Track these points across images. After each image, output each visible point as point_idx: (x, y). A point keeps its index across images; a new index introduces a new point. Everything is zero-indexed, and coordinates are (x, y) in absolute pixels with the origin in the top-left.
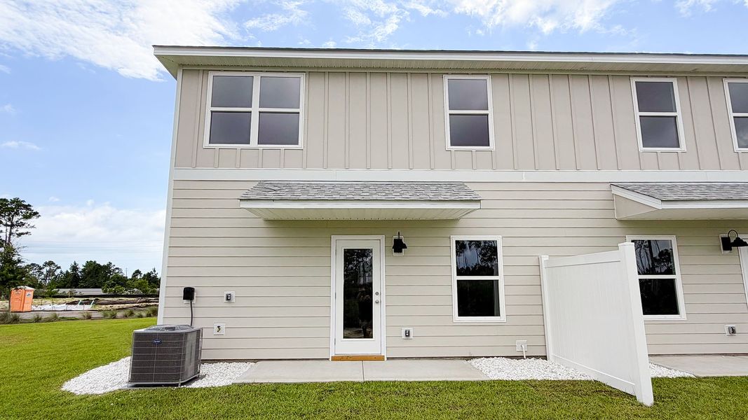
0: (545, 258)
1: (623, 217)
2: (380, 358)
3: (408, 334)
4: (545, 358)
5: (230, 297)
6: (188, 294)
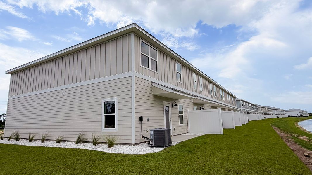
0: (189, 110)
3: (175, 129)
4: (188, 133)
5: (148, 120)
6: (141, 119)
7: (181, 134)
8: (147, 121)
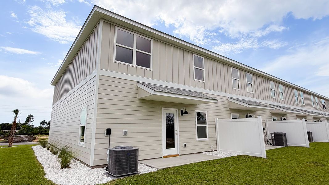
0: (217, 119)
1: (232, 107)
2: (177, 155)
3: (185, 145)
4: (217, 151)
5: (126, 133)
6: (108, 132)
7: (200, 153)
8: (123, 134)
